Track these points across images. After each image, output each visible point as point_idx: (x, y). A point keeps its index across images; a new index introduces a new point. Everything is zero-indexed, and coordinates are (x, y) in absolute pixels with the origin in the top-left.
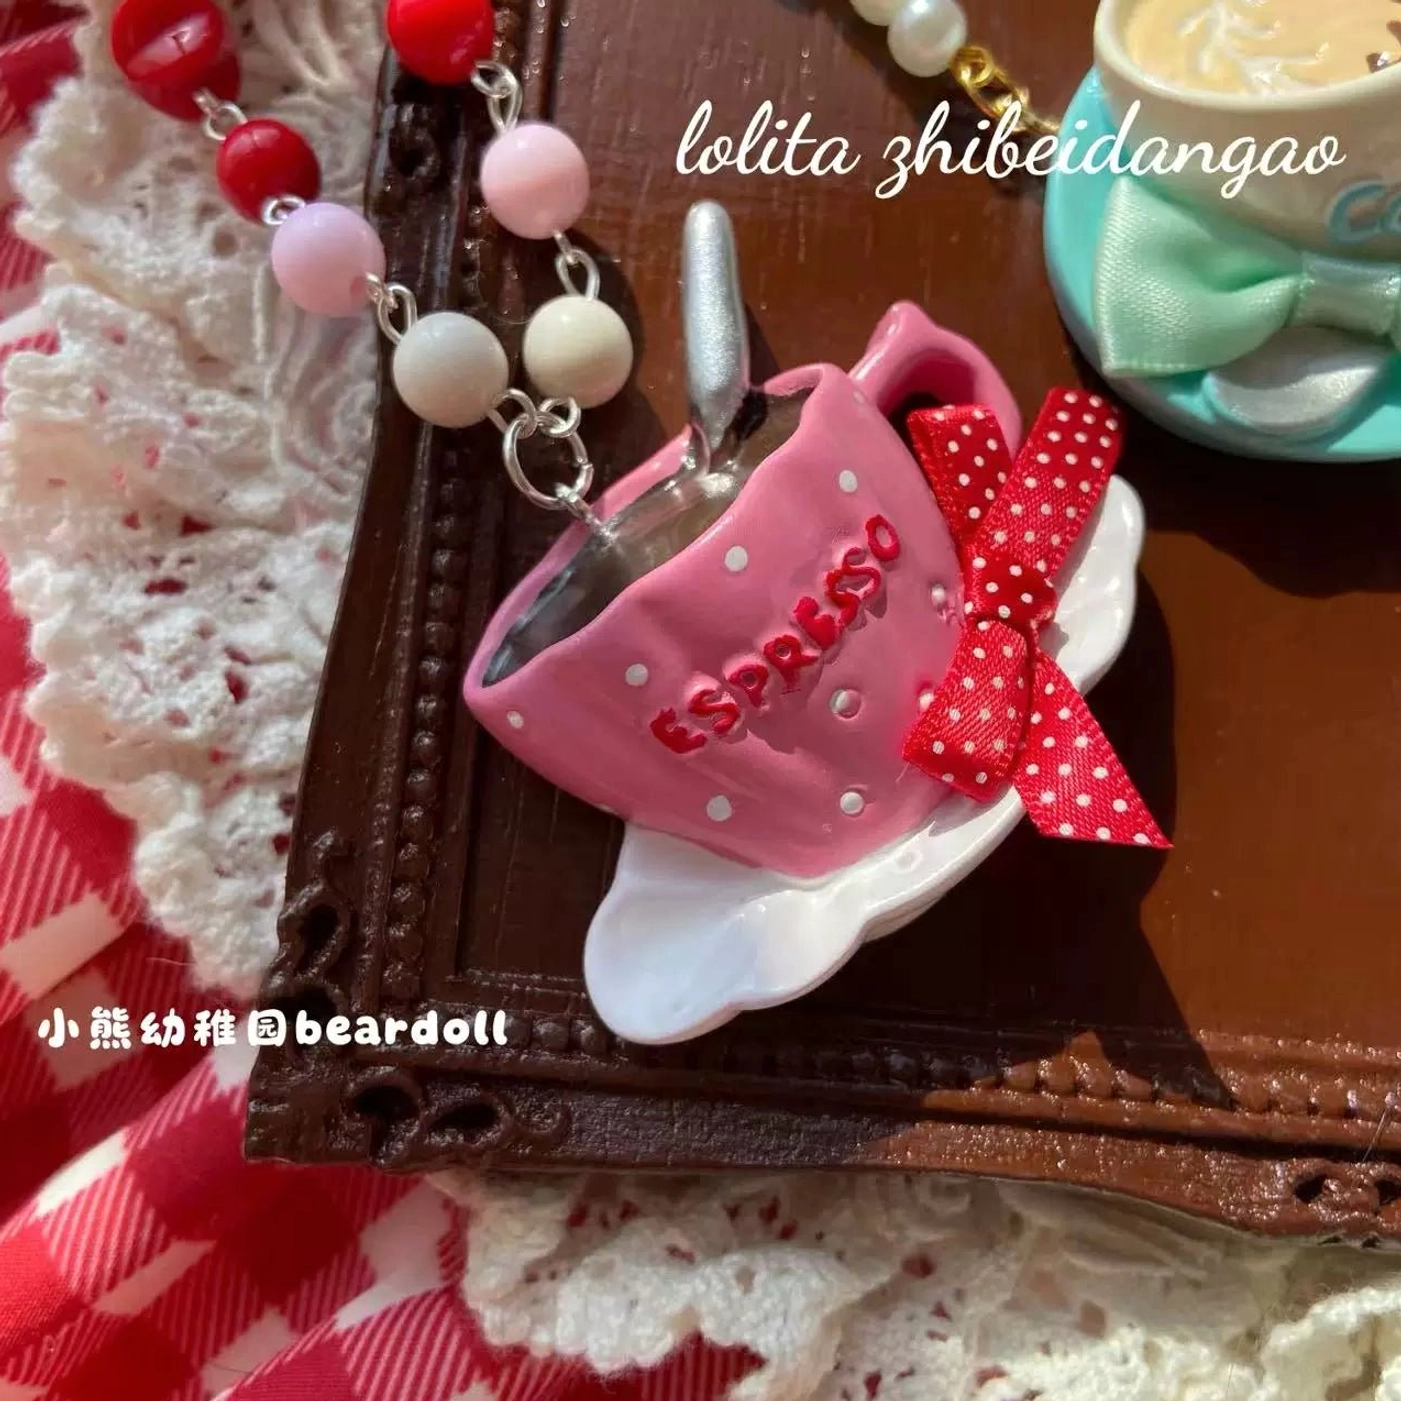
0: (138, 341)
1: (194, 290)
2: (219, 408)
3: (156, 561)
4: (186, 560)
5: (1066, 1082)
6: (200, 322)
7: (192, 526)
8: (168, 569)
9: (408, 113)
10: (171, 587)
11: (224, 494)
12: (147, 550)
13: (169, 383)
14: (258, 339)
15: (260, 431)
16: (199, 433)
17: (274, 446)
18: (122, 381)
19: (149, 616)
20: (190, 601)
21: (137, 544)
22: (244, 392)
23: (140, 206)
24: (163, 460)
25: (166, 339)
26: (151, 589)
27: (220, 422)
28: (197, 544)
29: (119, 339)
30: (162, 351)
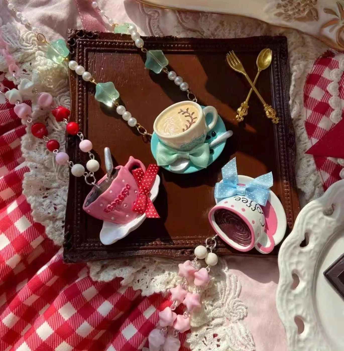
0: (39, 168)
1: (45, 161)
2: (50, 174)
3: (44, 194)
4: (47, 194)
5: (156, 244)
6: (46, 165)
7: (47, 189)
8: (45, 195)
9: (70, 138)
10: (46, 197)
11: (51, 185)
12: (42, 193)
13: (43, 172)
14: (54, 166)
15: (55, 176)
16: (47, 178)
17: (57, 178)
18: (38, 173)
19: (44, 201)
20: (49, 199)
21: (41, 192)
22: (52, 172)
23: (37, 149)
24: (44, 182)
25: (42, 167)
26: (44, 197)
27: (50, 176)
28: (48, 191)
29: (36, 168)
30: (42, 168)
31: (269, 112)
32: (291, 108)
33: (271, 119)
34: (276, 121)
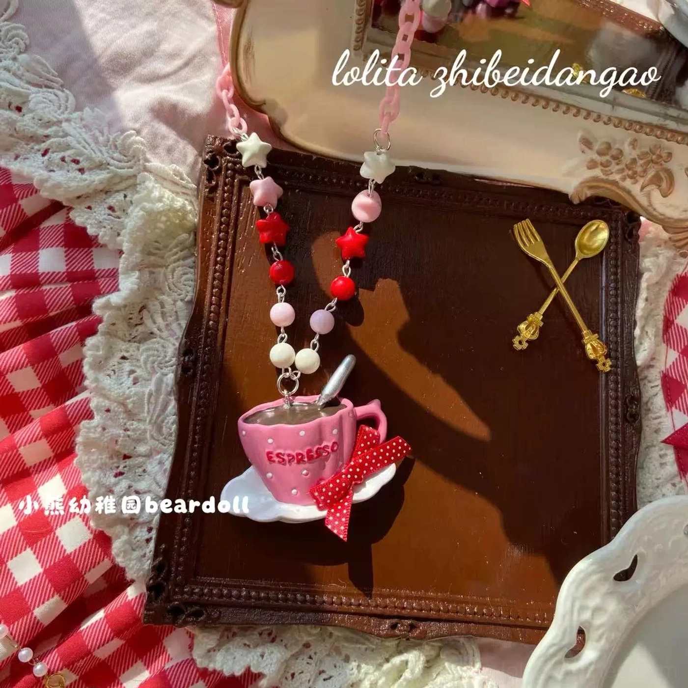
0: (114, 411)
1: (129, 398)
2: (134, 426)
3: (118, 467)
4: (125, 467)
5: (339, 602)
6: (130, 406)
7: (126, 457)
8: (121, 469)
9: (187, 358)
10: (121, 474)
11: (135, 448)
12: (116, 465)
13: (121, 421)
14: (146, 410)
15: (145, 431)
16: (129, 433)
17: (148, 436)
18: (109, 423)
19: (116, 484)
20: (127, 478)
21: (113, 463)
22: (139, 420)
23: (114, 370)
24: (119, 443)
25: (121, 409)
26: (116, 476)
27: (134, 430)
28: (128, 462)
29: (108, 411)
30: (120, 413)
31: (593, 346)
32: (636, 342)
33: (595, 362)
34: (605, 365)
